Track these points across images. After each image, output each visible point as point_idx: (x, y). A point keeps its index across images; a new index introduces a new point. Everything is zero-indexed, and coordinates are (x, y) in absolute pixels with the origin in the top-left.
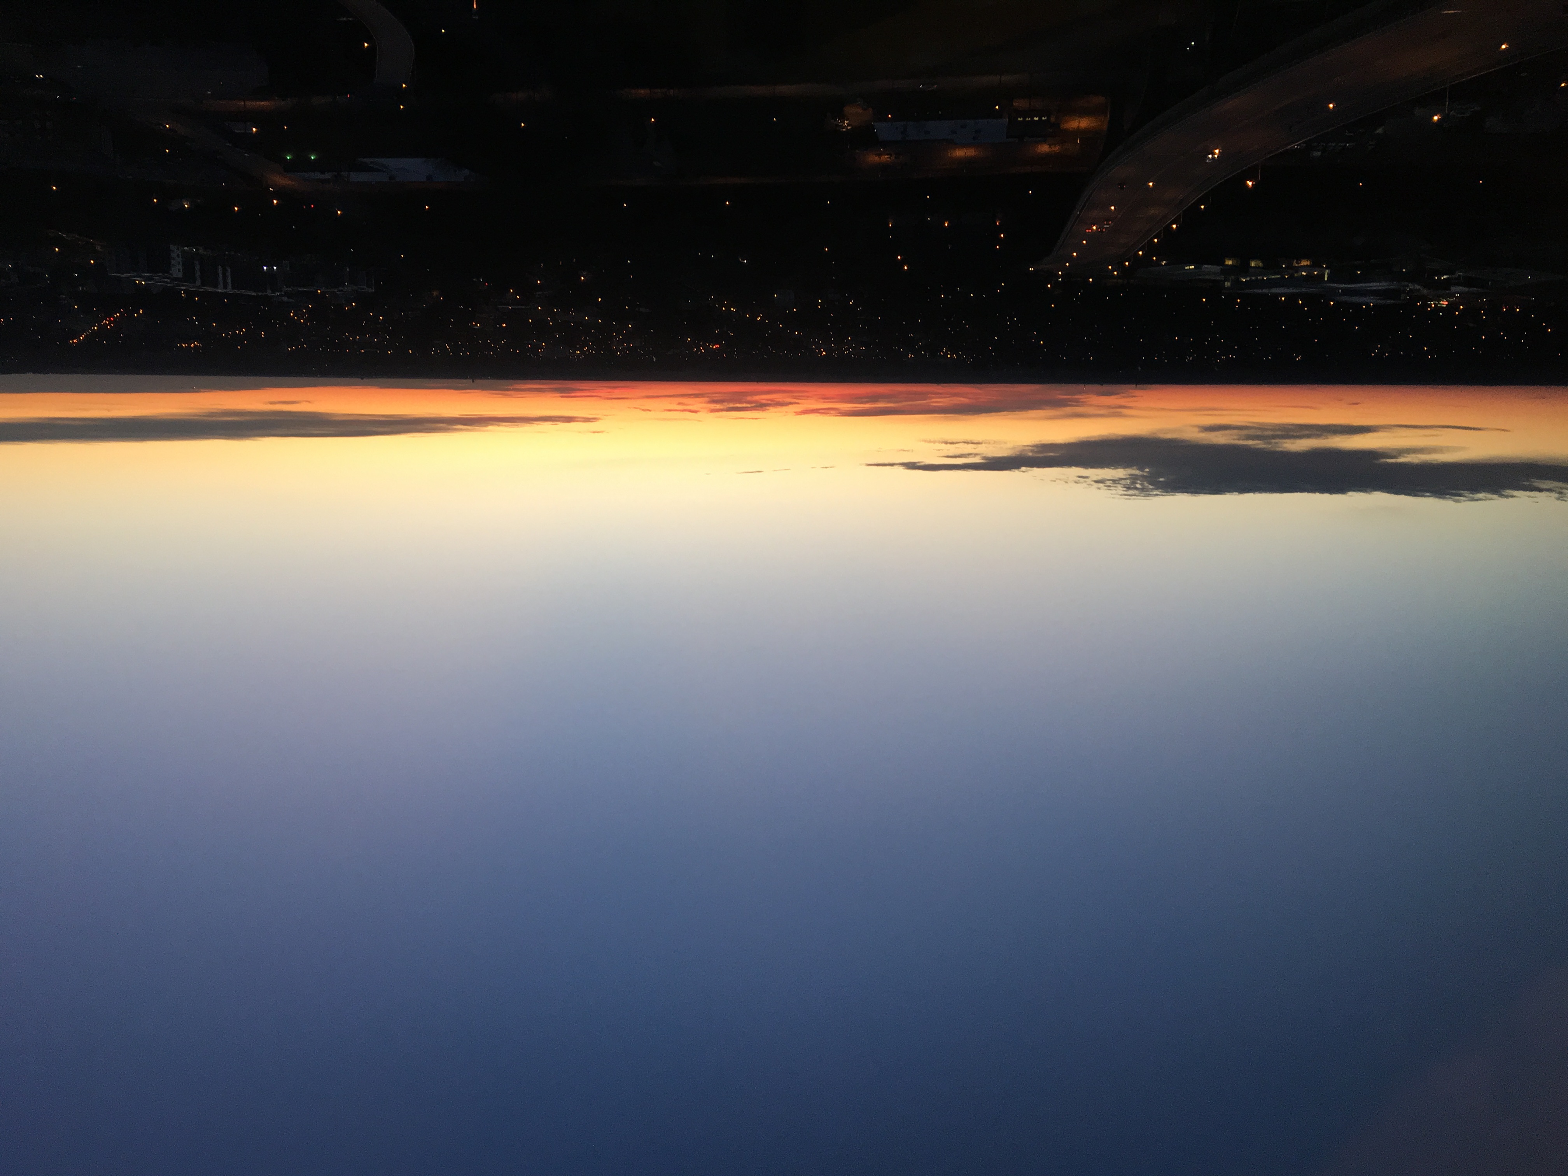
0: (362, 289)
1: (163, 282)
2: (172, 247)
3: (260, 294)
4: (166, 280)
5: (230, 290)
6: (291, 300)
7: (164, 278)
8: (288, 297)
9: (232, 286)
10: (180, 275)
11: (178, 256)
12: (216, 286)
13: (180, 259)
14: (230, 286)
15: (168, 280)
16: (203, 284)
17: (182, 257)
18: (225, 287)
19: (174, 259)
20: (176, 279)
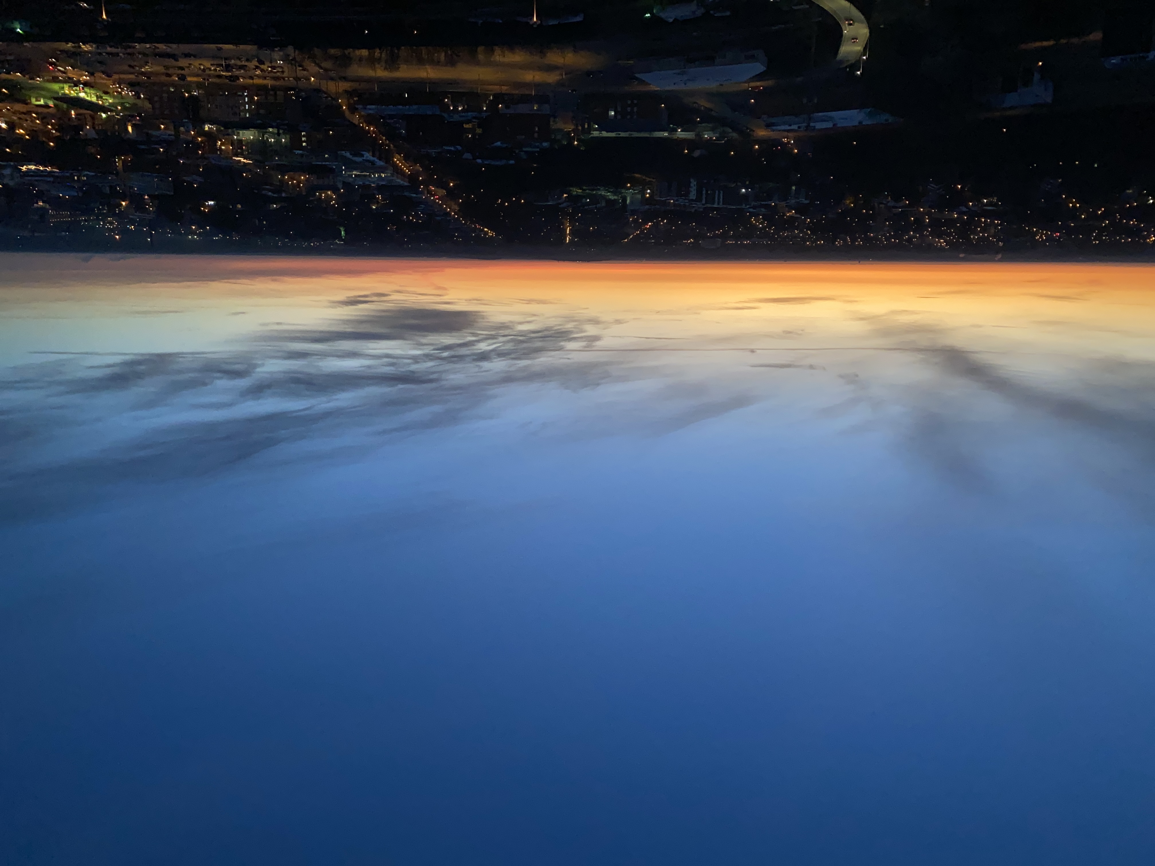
2: (692, 180)
3: (736, 207)
4: (685, 201)
5: (721, 205)
6: (755, 210)
7: (685, 200)
8: (753, 209)
10: (694, 197)
11: (694, 185)
12: (713, 204)
13: (695, 188)
14: (721, 203)
15: (687, 201)
16: (706, 203)
17: (697, 186)
18: (718, 204)
19: (692, 187)
20: (692, 200)
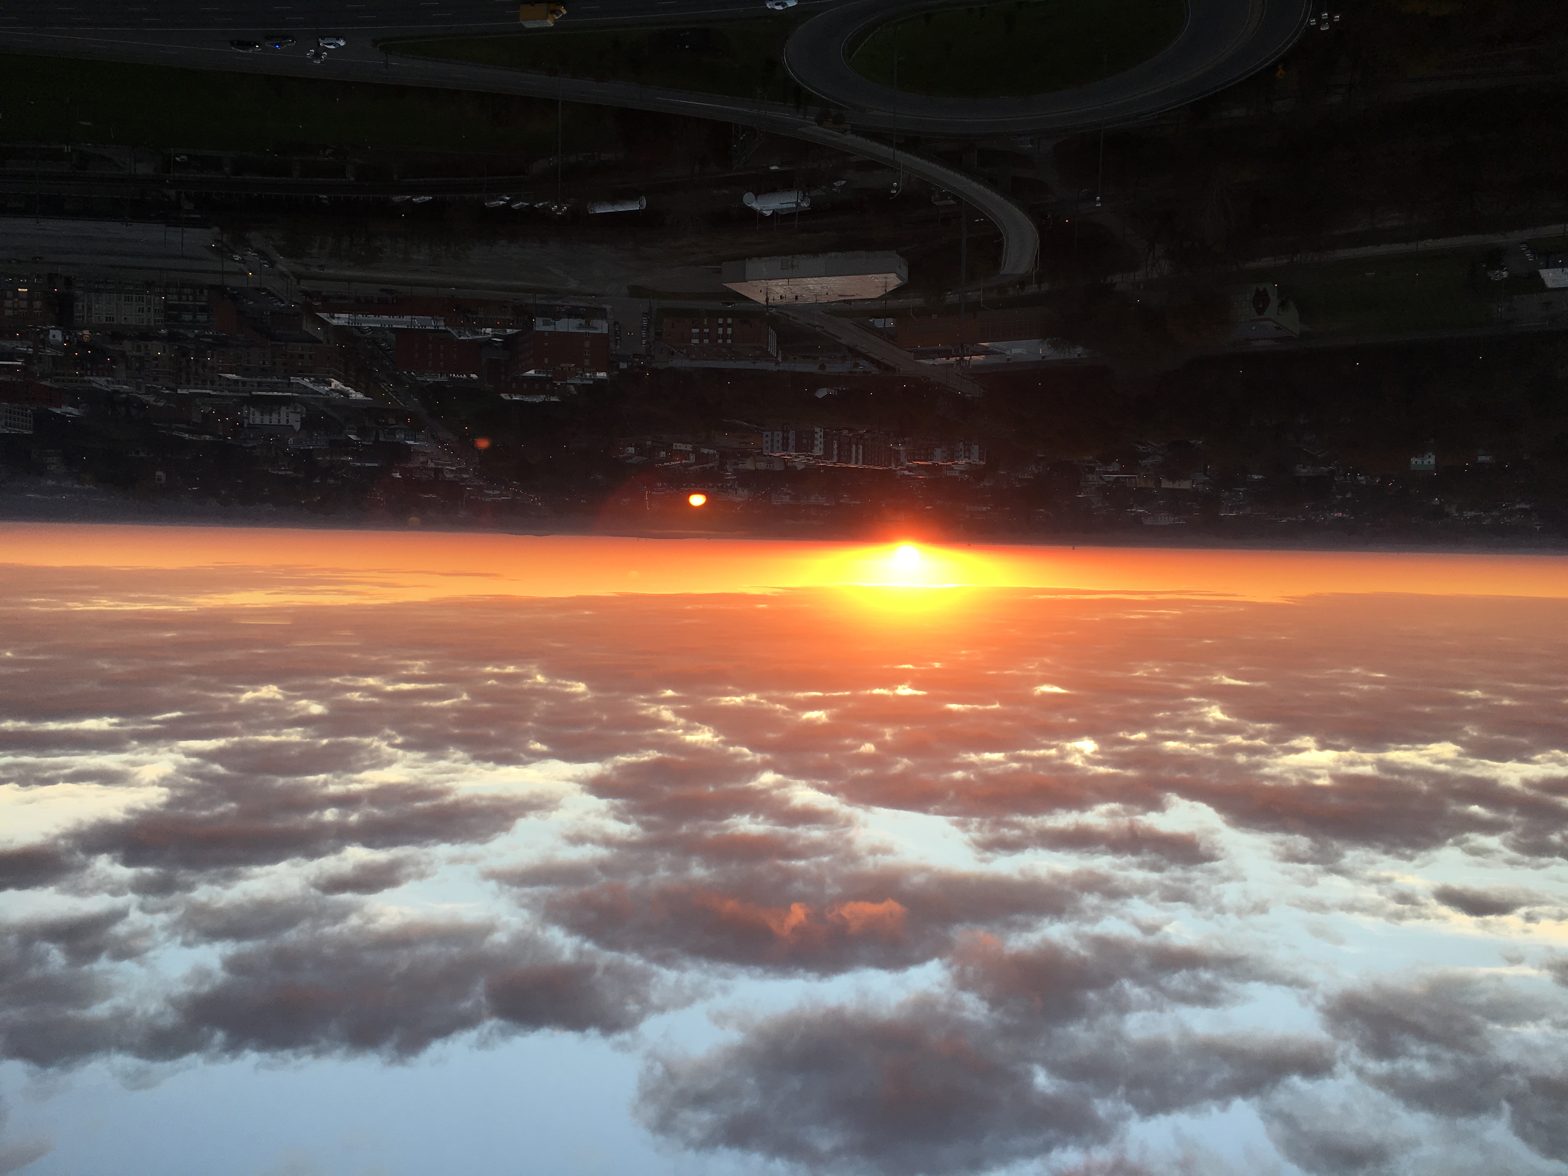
0: (974, 461)
1: (807, 459)
3: (885, 468)
5: (860, 466)
7: (808, 456)
8: (909, 472)
9: (862, 463)
10: (821, 453)
11: (821, 437)
12: (849, 463)
13: (822, 440)
14: (860, 462)
15: (811, 458)
16: (839, 461)
17: (824, 438)
18: (856, 463)
19: (816, 439)
20: (818, 457)
